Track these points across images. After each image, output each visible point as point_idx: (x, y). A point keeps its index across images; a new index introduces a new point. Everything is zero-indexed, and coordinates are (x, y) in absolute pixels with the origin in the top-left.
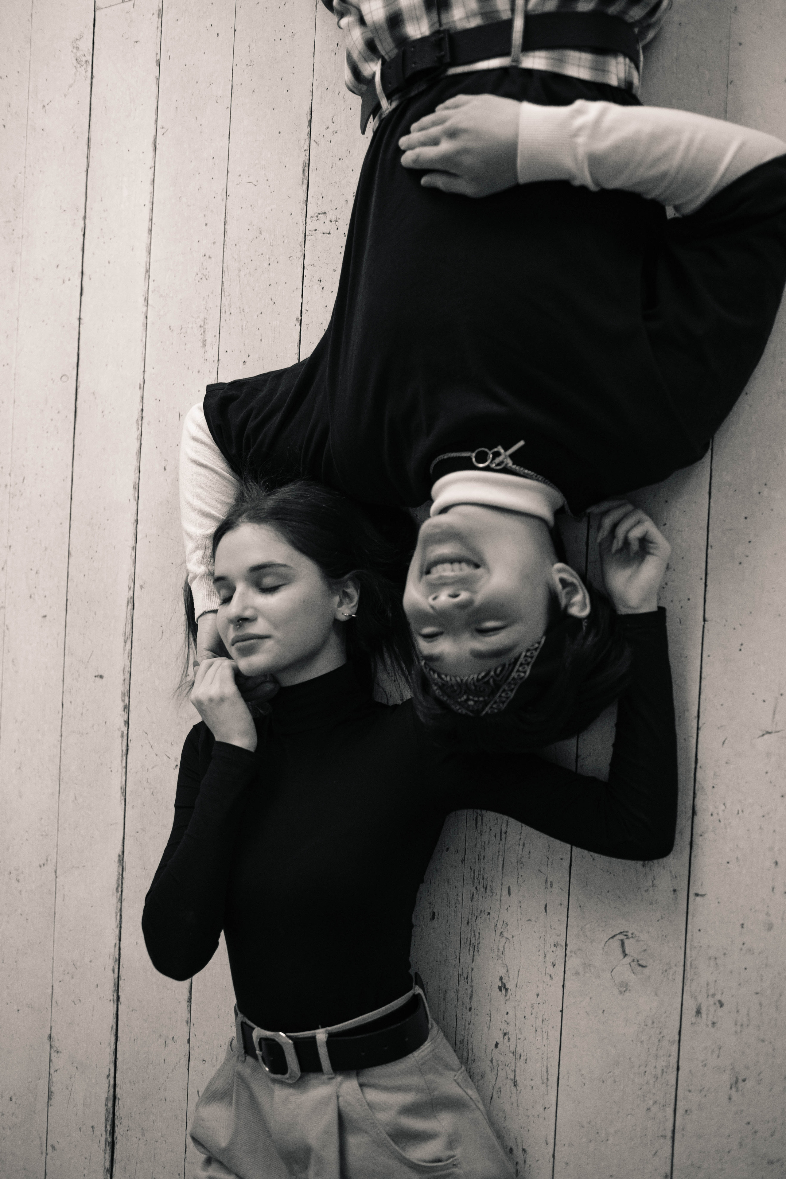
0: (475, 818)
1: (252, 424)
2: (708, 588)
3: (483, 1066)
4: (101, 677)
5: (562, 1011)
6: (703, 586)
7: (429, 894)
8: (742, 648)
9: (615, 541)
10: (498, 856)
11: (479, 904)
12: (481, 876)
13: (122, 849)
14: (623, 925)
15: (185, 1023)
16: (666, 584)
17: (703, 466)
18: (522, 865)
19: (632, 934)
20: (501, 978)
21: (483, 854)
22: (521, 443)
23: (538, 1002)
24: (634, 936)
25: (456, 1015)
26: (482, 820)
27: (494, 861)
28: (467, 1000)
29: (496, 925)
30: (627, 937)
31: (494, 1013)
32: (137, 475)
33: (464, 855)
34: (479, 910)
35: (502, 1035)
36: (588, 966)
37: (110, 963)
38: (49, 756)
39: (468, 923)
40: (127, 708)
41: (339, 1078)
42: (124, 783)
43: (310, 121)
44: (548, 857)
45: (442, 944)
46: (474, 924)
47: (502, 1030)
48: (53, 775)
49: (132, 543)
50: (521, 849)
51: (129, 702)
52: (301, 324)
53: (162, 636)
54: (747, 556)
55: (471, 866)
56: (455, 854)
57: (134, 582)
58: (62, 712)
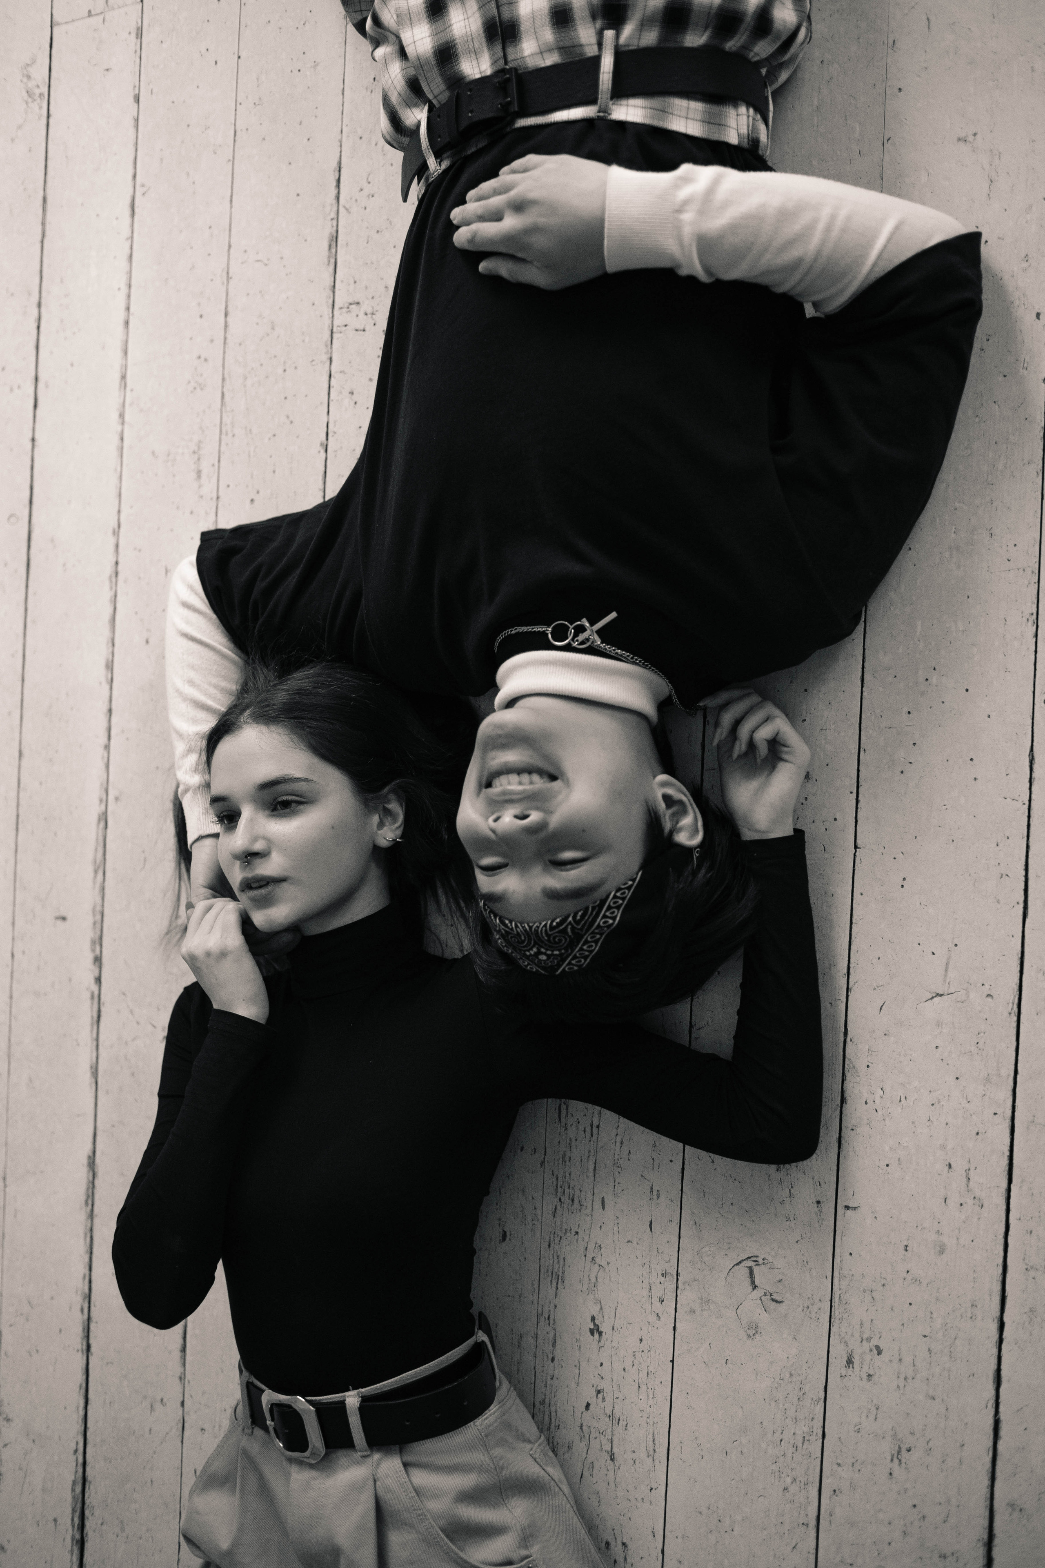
0: (557, 1107)
1: (261, 585)
2: (859, 806)
3: (568, 1434)
4: (64, 919)
5: (672, 1361)
6: (855, 801)
7: (498, 1207)
8: (905, 883)
9: (737, 744)
10: (589, 1157)
11: (564, 1220)
12: (566, 1184)
13: (93, 1149)
14: (752, 1248)
15: (178, 1381)
16: (806, 799)
17: (853, 645)
18: (620, 1169)
19: (763, 1260)
20: (593, 1319)
21: (568, 1154)
22: (614, 615)
23: (641, 1350)
24: (766, 1261)
25: (535, 1367)
26: (567, 1109)
27: (583, 1164)
28: (548, 1347)
29: (587, 1248)
30: (757, 1263)
31: (584, 1364)
32: (110, 650)
33: (543, 1156)
34: (564, 1230)
35: (595, 1394)
36: (706, 1301)
37: (78, 1300)
39: (549, 1246)
40: (98, 960)
41: (377, 1456)
42: (94, 1060)
43: (338, 181)
44: (653, 1159)
45: (516, 1273)
46: (557, 1248)
47: (595, 1386)
49: (103, 740)
50: (618, 1148)
51: (101, 952)
52: (326, 451)
53: (144, 864)
54: (910, 763)
55: (553, 1171)
56: (532, 1154)
57: (107, 792)
58: (12, 966)
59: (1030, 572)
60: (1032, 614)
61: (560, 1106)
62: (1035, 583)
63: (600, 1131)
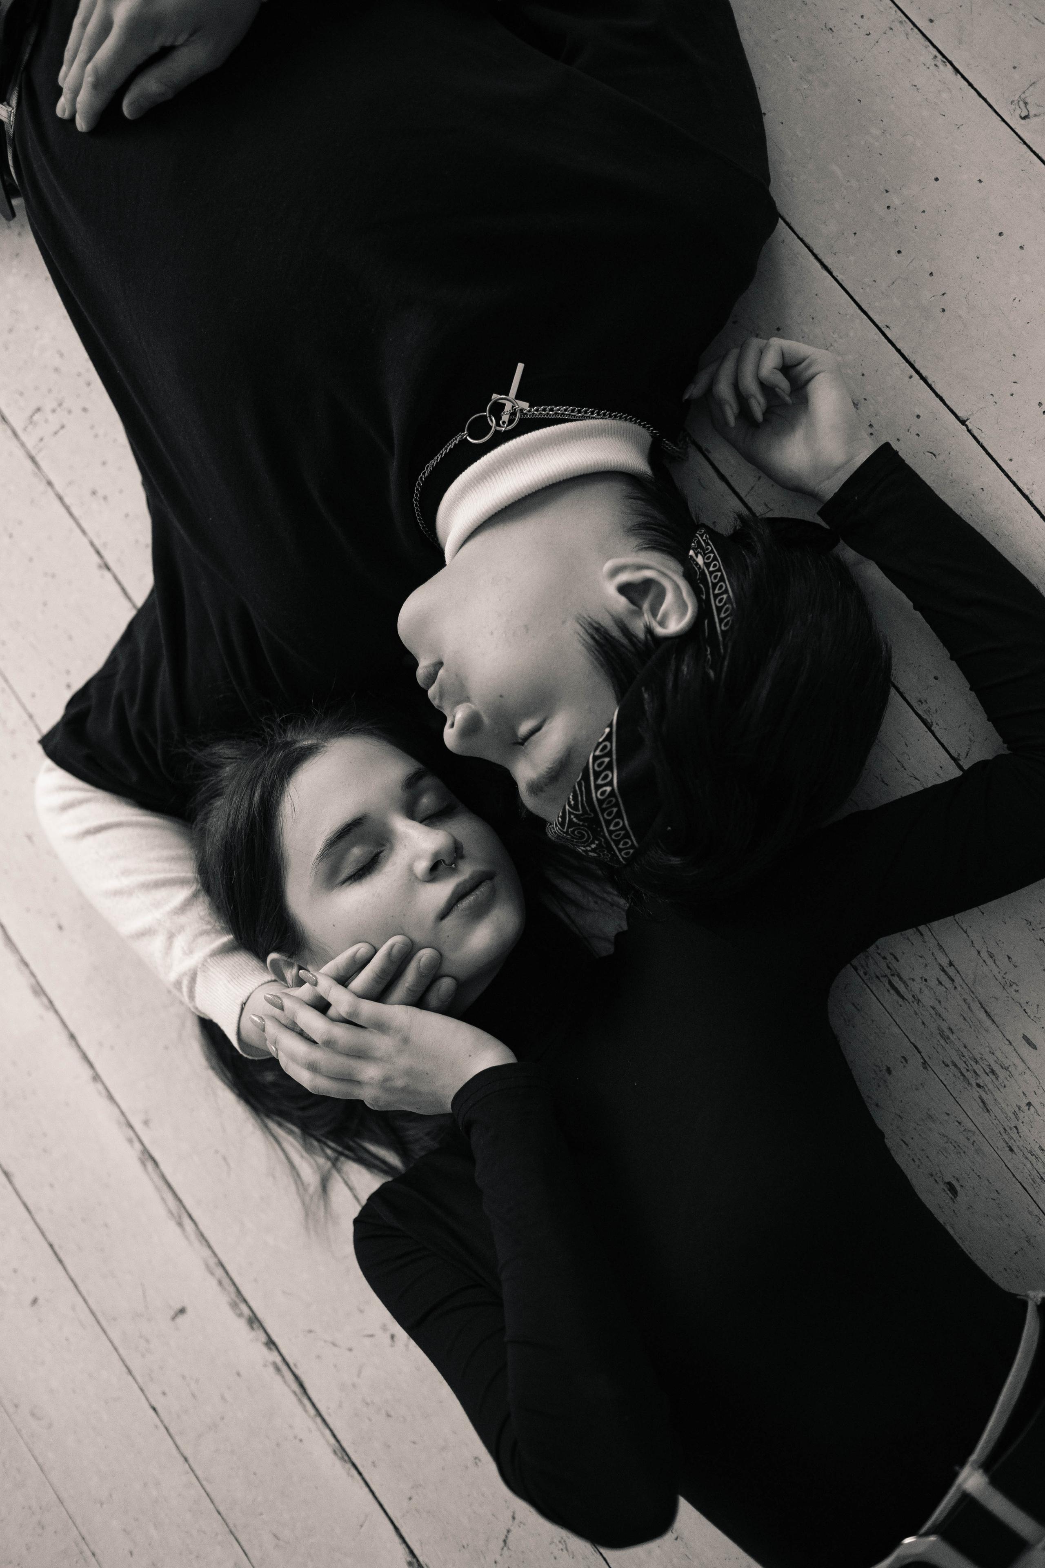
1: (133, 713)
2: (930, 381)
4: (182, 1311)
6: (922, 382)
7: (917, 1163)
10: (969, 1008)
11: (1003, 1105)
12: (969, 1060)
13: (407, 1550)
16: (871, 426)
18: (1014, 986)
21: (944, 1026)
22: (520, 367)
26: (901, 979)
27: (970, 1022)
32: (27, 972)
33: (918, 1056)
34: (1010, 1114)
38: (190, 1511)
39: (1011, 1150)
40: (254, 1321)
42: (332, 1441)
44: (1041, 940)
45: (1001, 1218)
46: (1021, 1143)
48: (217, 1535)
49: (87, 1073)
50: (993, 966)
51: (250, 1308)
52: (108, 568)
53: (228, 1165)
54: (943, 294)
55: (944, 1063)
56: (904, 1067)
57: (131, 1126)
58: (162, 1421)
59: (899, 25)
60: (936, 57)
61: (890, 983)
62: (912, 29)
63: (957, 967)
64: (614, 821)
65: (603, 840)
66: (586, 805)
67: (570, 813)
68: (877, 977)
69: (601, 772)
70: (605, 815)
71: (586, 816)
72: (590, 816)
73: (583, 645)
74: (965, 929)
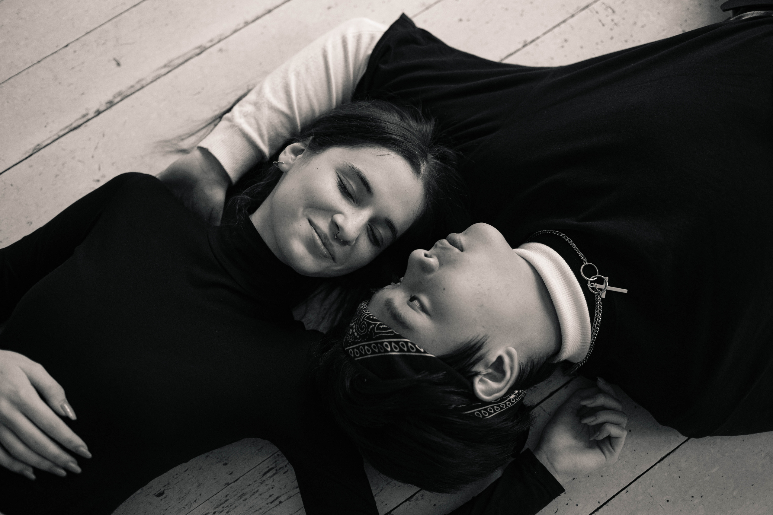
0: (271, 467)
4: (119, 64)
6: (595, 508)
7: (176, 476)
10: (257, 511)
12: (228, 509)
21: (247, 496)
22: (625, 291)
26: (274, 474)
33: (232, 481)
38: (11, 62)
40: (111, 104)
42: (45, 144)
49: (249, 18)
51: (118, 102)
53: (196, 94)
55: (228, 494)
56: (227, 473)
57: (220, 41)
58: (60, 50)
61: (272, 468)
63: (279, 505)
64: (370, 349)
65: (359, 341)
66: (380, 335)
67: (375, 324)
68: (276, 462)
69: (398, 345)
70: (374, 345)
71: (373, 334)
72: (373, 336)
73: (472, 339)
74: (299, 511)
